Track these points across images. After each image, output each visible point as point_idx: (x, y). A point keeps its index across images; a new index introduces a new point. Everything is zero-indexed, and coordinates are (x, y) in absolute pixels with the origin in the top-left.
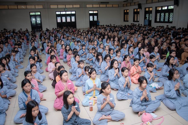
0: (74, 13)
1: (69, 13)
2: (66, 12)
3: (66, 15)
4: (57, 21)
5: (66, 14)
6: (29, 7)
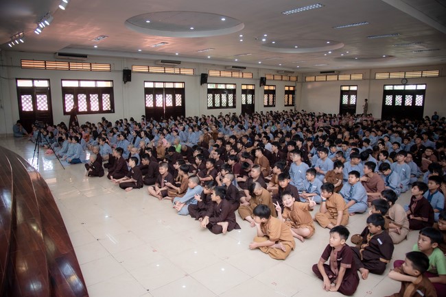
6: (341, 77)
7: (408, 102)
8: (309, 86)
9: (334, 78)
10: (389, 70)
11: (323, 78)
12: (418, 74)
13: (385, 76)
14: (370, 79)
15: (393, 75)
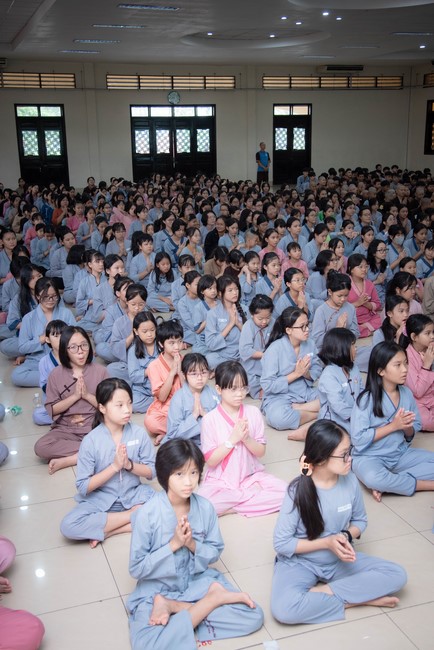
0: (205, 112)
1: (188, 112)
2: (173, 106)
3: (172, 124)
4: (134, 148)
5: (173, 118)
6: (14, 80)
7: (183, 146)
10: (139, 69)
12: (196, 83)
13: (129, 83)
14: (95, 89)
15: (148, 83)
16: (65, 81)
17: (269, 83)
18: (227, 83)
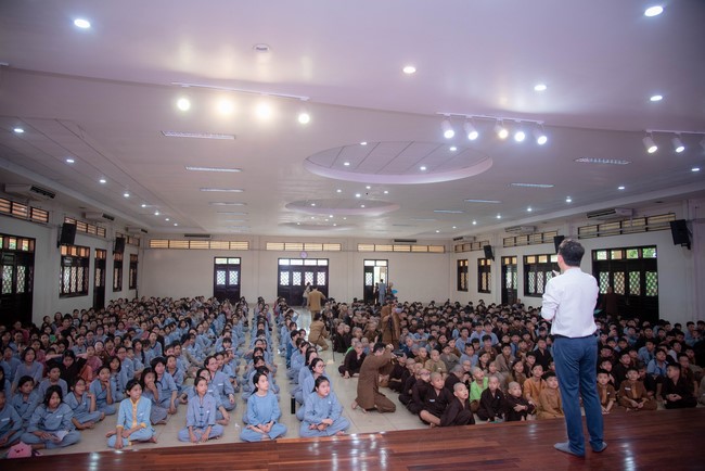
0: (323, 263)
1: (313, 263)
2: (303, 259)
3: (303, 269)
4: (279, 282)
5: (303, 266)
6: (215, 245)
8: (158, 255)
9: (203, 244)
10: (285, 239)
11: (185, 244)
12: (318, 247)
13: (279, 246)
14: (259, 250)
15: (290, 247)
16: (243, 246)
17: (362, 248)
18: (337, 247)
